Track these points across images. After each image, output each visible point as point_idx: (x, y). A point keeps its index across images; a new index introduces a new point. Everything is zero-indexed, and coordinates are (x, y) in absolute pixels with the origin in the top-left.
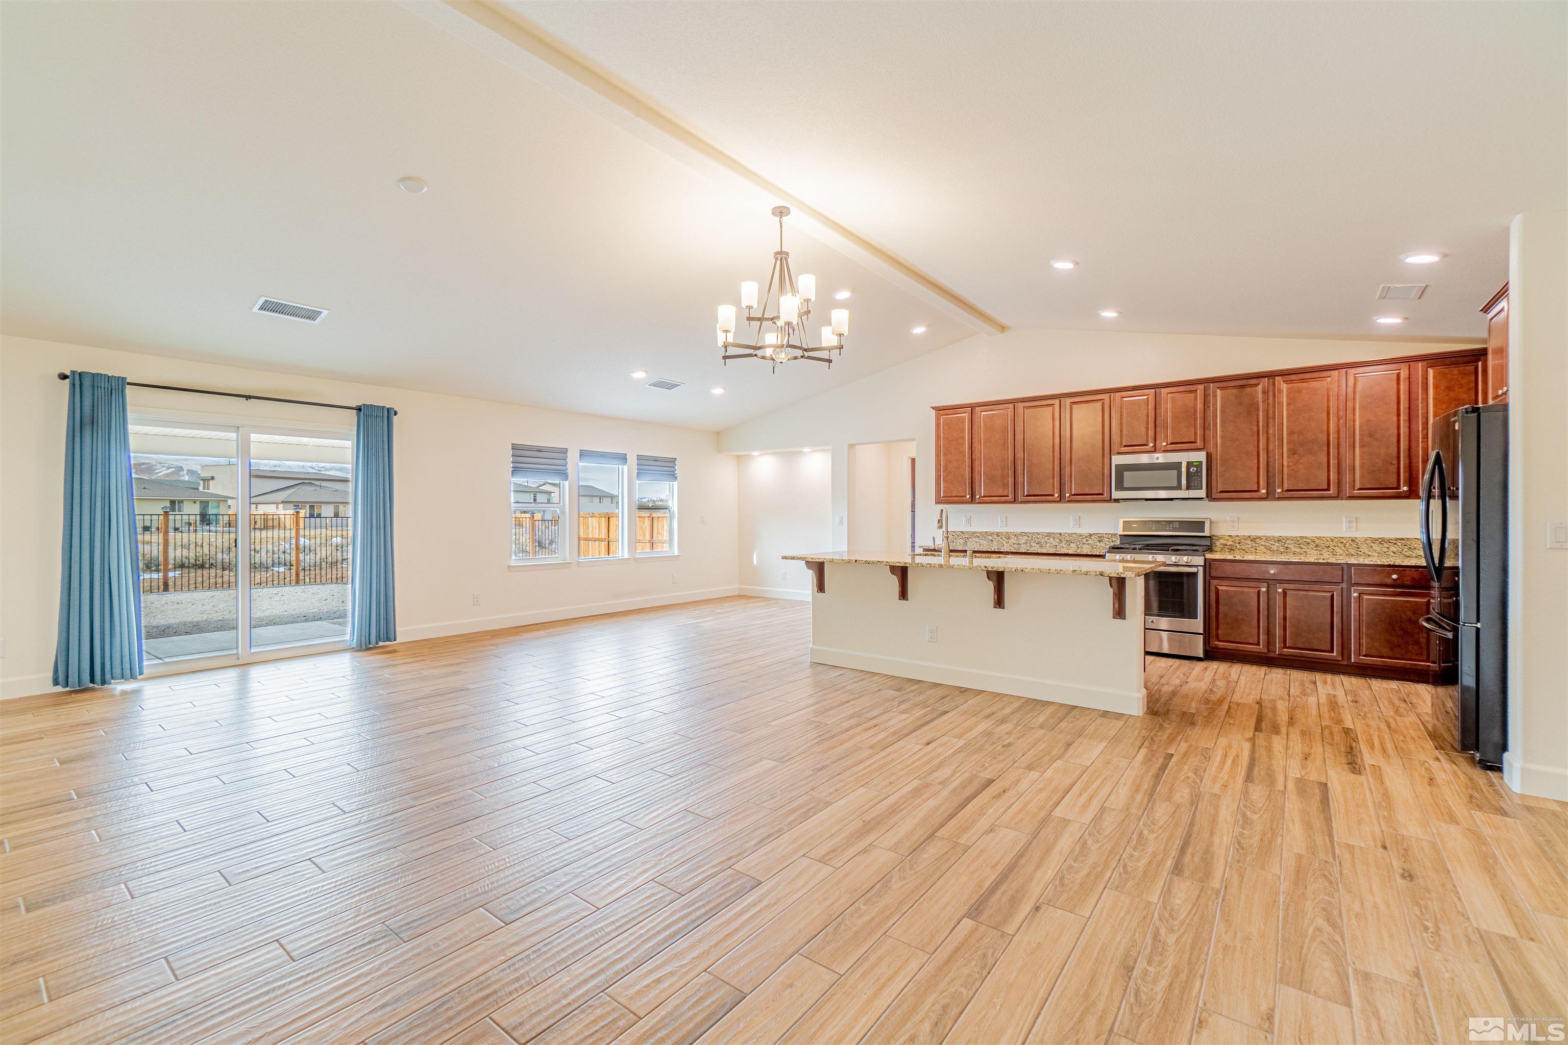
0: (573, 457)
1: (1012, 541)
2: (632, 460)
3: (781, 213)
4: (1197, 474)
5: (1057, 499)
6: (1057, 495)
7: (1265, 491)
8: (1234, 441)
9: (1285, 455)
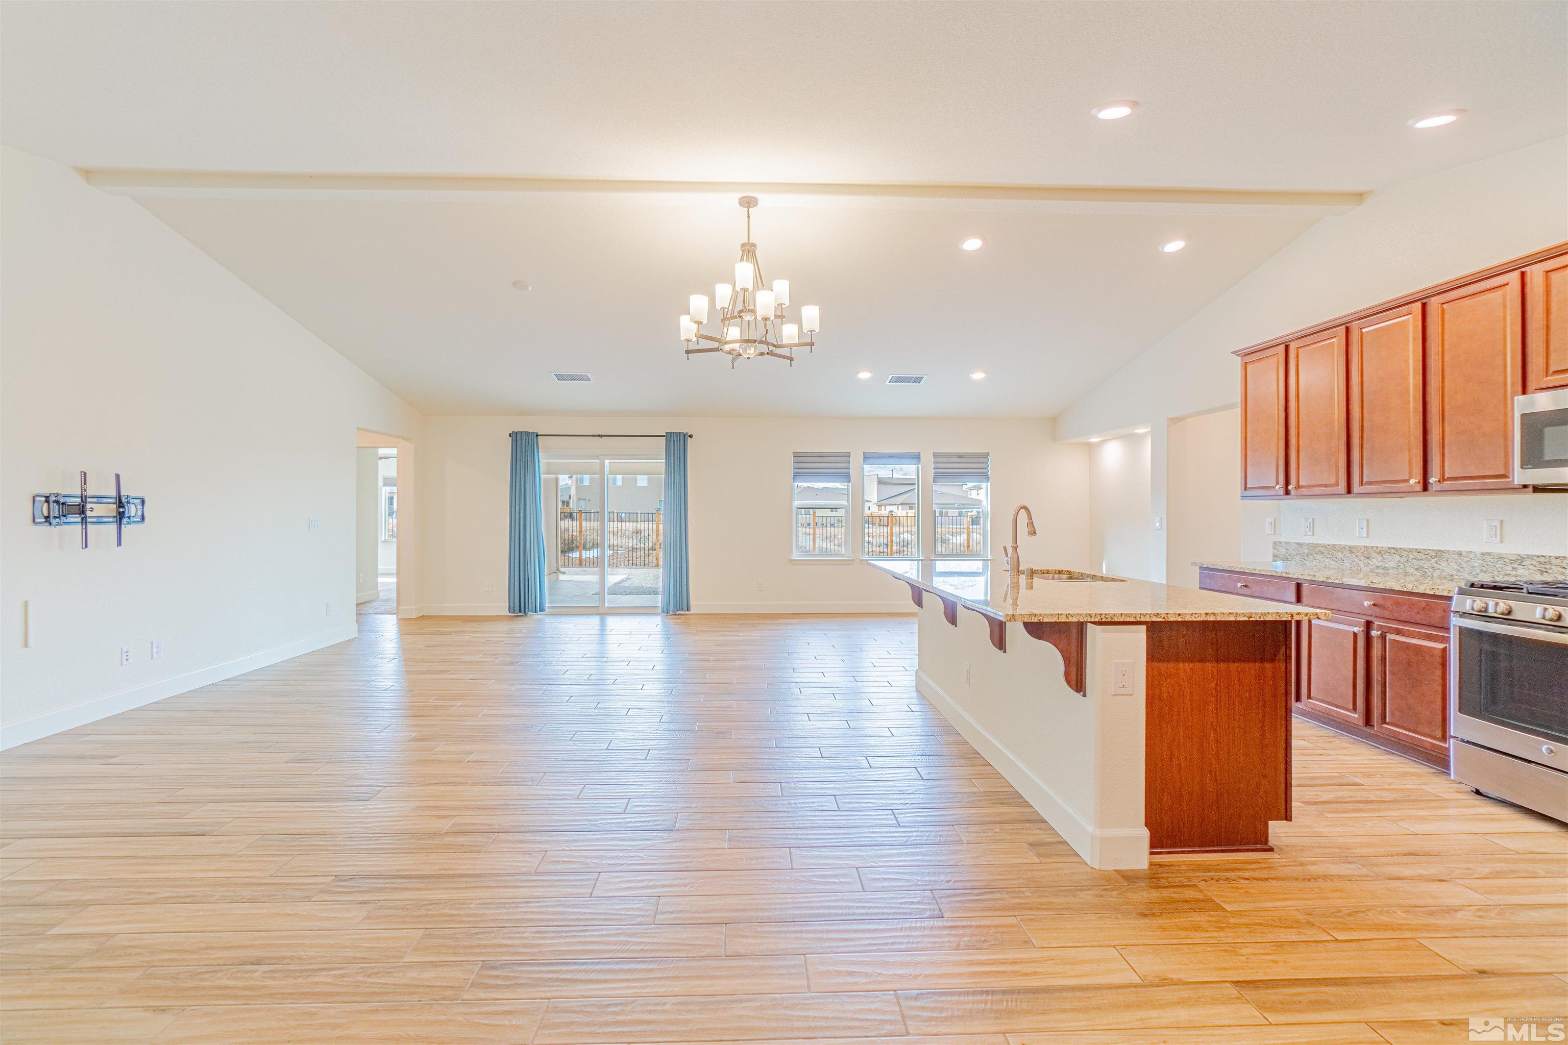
0: (856, 460)
2: (928, 459)
3: (748, 203)
5: (1416, 488)
6: (1416, 481)
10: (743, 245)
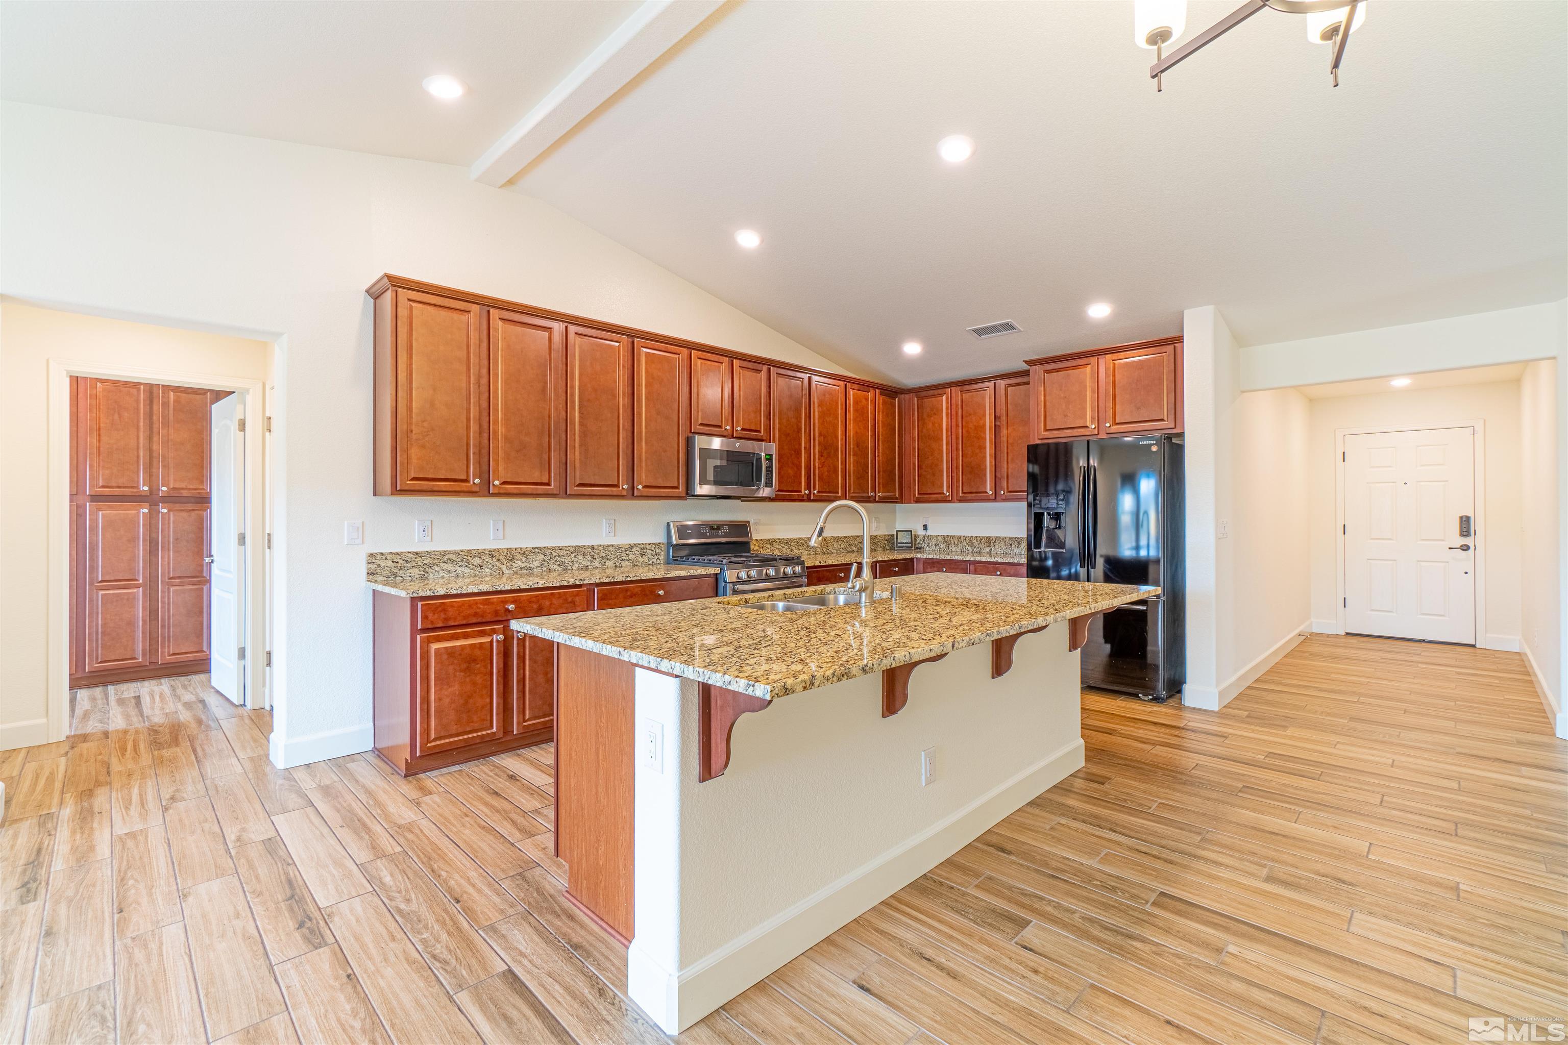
1: (518, 564)
4: (769, 470)
5: (624, 493)
6: (625, 487)
7: (807, 492)
8: (788, 435)
9: (817, 456)
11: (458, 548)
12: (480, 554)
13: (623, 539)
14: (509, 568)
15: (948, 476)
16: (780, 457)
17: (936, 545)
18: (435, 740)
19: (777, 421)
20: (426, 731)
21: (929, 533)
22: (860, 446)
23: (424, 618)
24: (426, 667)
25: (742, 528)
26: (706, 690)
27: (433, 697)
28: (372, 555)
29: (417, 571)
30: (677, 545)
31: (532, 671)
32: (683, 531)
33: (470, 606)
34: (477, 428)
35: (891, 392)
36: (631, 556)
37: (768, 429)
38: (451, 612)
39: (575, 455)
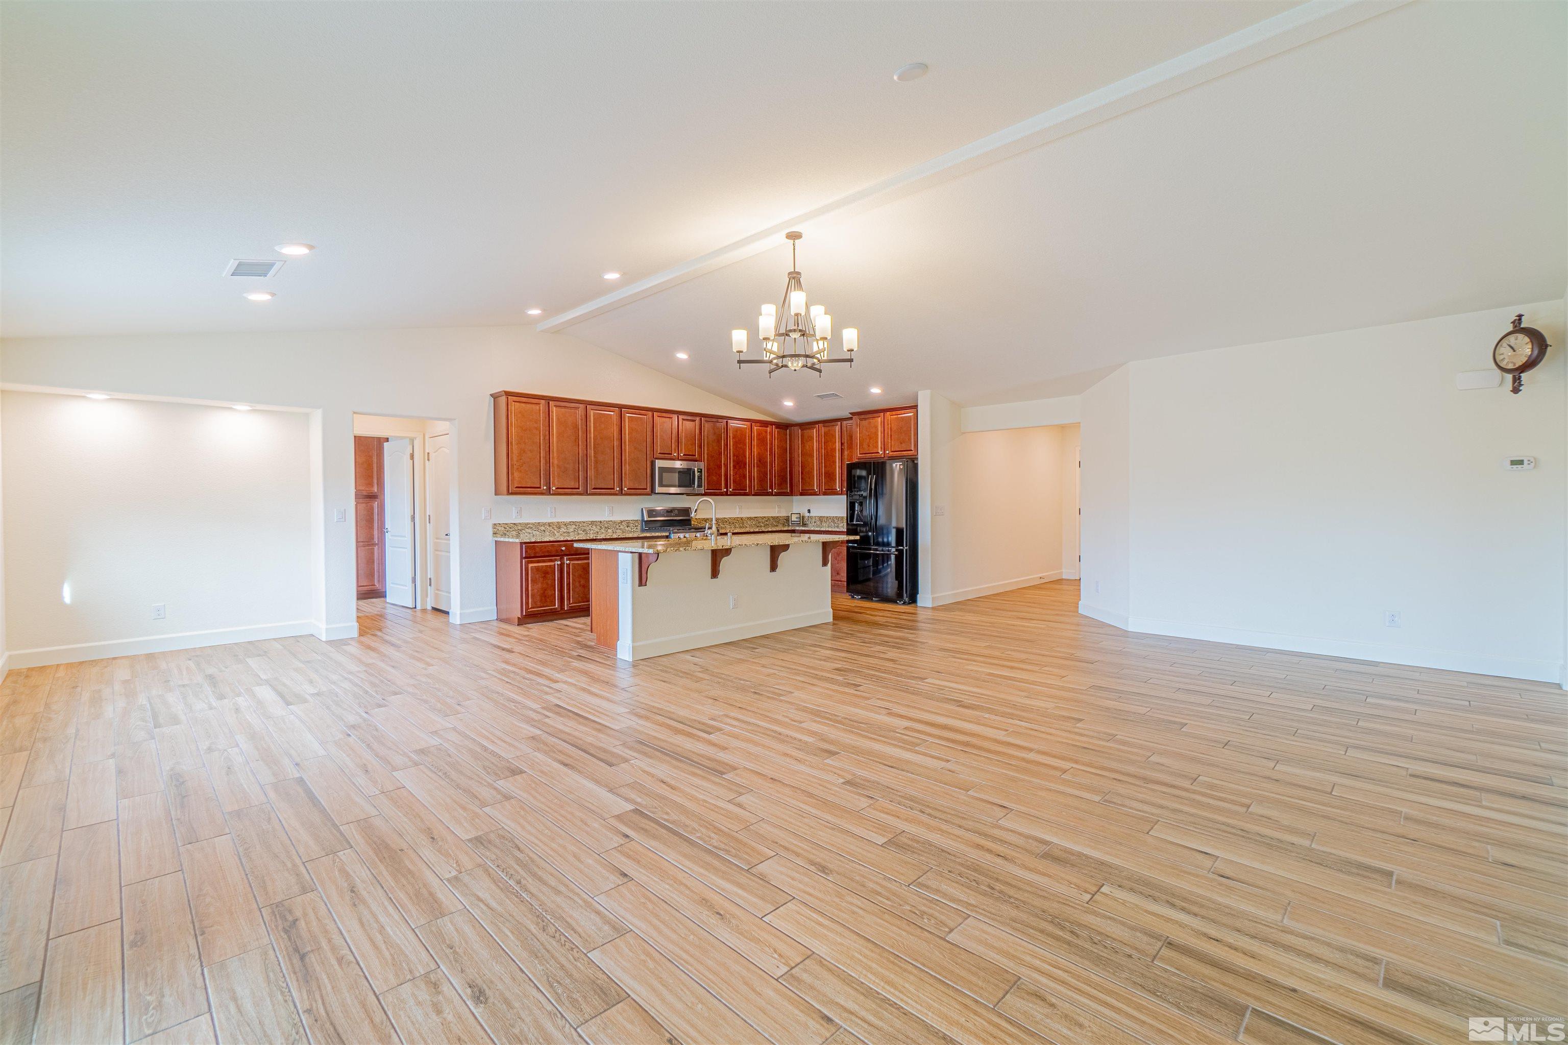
3: (794, 236)
4: (700, 478)
5: (617, 493)
6: (618, 489)
7: (725, 490)
8: (712, 457)
9: (732, 468)
10: (790, 273)
11: (534, 521)
12: (544, 524)
13: (617, 518)
14: (558, 532)
15: (817, 479)
16: (708, 470)
17: (815, 522)
18: (531, 608)
19: (706, 449)
20: (527, 603)
21: (812, 514)
22: (762, 462)
23: (526, 552)
24: (527, 574)
25: (686, 511)
26: (640, 555)
27: (530, 589)
28: (495, 524)
29: (515, 532)
30: (647, 521)
31: (574, 580)
32: (651, 512)
33: (545, 547)
34: (544, 461)
35: (784, 426)
36: (621, 527)
37: (700, 454)
38: (538, 549)
39: (591, 473)
